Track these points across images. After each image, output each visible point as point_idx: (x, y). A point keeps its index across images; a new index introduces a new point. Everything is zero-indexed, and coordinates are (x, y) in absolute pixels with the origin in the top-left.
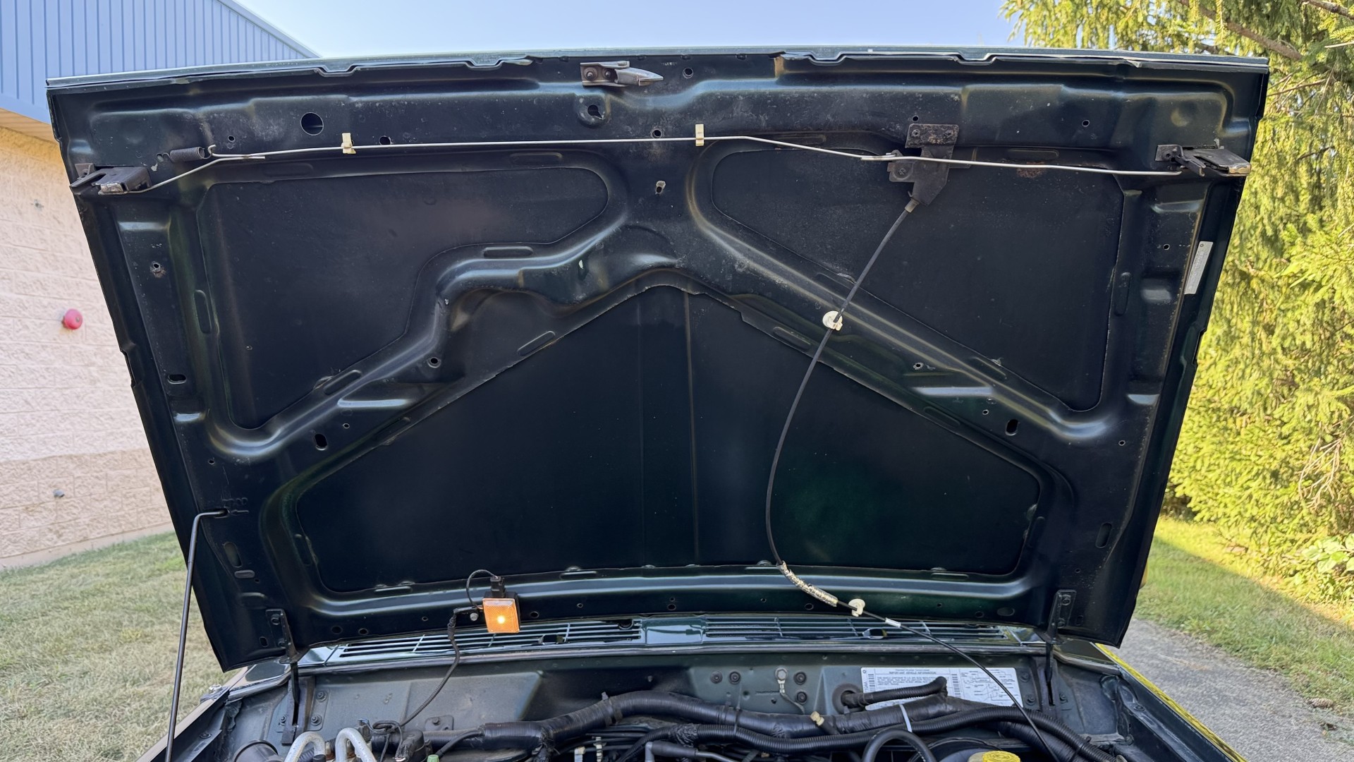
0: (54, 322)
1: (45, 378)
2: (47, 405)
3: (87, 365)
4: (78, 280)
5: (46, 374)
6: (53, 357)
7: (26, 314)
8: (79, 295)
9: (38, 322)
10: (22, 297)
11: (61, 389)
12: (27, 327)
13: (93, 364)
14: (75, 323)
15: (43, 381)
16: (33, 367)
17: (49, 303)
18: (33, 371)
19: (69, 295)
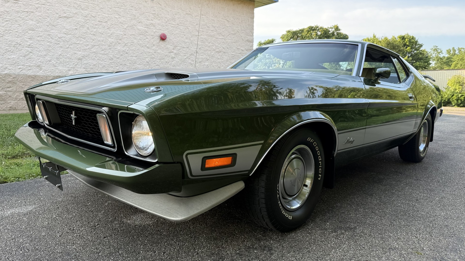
0: (157, 37)
1: (154, 55)
2: (155, 64)
3: (170, 52)
4: (167, 24)
5: (155, 54)
6: (157, 49)
7: (147, 34)
8: (167, 29)
9: (152, 37)
10: (146, 29)
11: (160, 59)
12: (147, 38)
13: (172, 52)
14: (164, 38)
15: (153, 56)
16: (149, 51)
17: (156, 31)
18: (149, 53)
19: (164, 29)
